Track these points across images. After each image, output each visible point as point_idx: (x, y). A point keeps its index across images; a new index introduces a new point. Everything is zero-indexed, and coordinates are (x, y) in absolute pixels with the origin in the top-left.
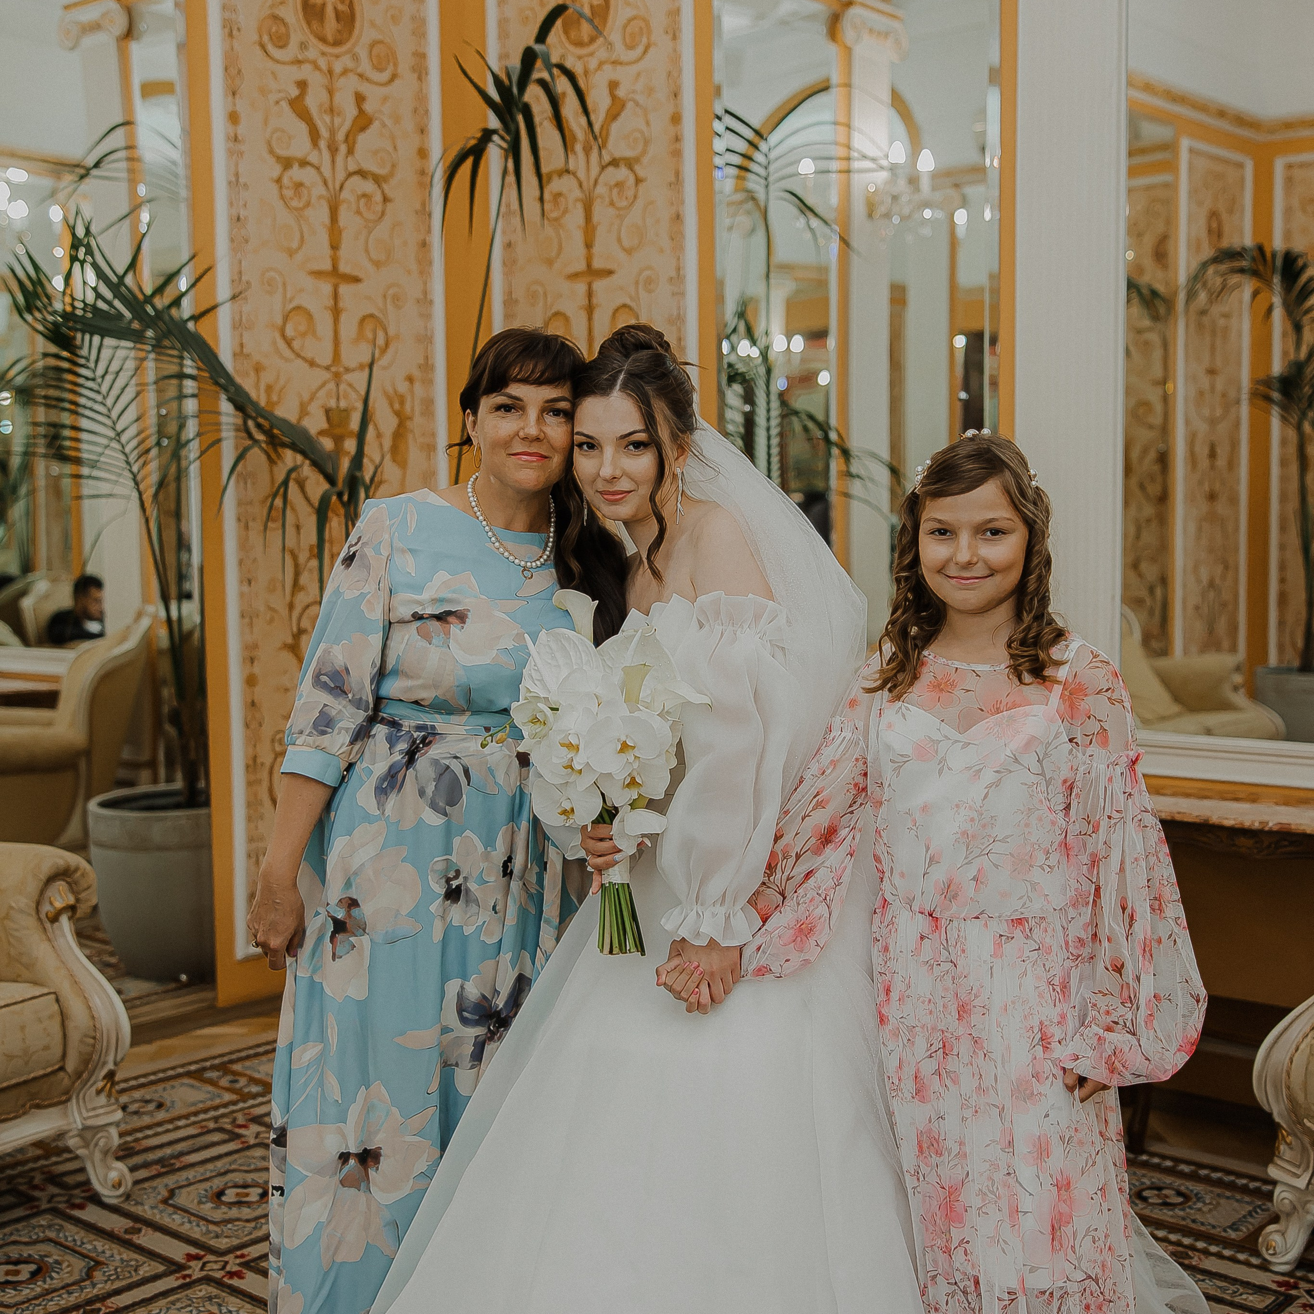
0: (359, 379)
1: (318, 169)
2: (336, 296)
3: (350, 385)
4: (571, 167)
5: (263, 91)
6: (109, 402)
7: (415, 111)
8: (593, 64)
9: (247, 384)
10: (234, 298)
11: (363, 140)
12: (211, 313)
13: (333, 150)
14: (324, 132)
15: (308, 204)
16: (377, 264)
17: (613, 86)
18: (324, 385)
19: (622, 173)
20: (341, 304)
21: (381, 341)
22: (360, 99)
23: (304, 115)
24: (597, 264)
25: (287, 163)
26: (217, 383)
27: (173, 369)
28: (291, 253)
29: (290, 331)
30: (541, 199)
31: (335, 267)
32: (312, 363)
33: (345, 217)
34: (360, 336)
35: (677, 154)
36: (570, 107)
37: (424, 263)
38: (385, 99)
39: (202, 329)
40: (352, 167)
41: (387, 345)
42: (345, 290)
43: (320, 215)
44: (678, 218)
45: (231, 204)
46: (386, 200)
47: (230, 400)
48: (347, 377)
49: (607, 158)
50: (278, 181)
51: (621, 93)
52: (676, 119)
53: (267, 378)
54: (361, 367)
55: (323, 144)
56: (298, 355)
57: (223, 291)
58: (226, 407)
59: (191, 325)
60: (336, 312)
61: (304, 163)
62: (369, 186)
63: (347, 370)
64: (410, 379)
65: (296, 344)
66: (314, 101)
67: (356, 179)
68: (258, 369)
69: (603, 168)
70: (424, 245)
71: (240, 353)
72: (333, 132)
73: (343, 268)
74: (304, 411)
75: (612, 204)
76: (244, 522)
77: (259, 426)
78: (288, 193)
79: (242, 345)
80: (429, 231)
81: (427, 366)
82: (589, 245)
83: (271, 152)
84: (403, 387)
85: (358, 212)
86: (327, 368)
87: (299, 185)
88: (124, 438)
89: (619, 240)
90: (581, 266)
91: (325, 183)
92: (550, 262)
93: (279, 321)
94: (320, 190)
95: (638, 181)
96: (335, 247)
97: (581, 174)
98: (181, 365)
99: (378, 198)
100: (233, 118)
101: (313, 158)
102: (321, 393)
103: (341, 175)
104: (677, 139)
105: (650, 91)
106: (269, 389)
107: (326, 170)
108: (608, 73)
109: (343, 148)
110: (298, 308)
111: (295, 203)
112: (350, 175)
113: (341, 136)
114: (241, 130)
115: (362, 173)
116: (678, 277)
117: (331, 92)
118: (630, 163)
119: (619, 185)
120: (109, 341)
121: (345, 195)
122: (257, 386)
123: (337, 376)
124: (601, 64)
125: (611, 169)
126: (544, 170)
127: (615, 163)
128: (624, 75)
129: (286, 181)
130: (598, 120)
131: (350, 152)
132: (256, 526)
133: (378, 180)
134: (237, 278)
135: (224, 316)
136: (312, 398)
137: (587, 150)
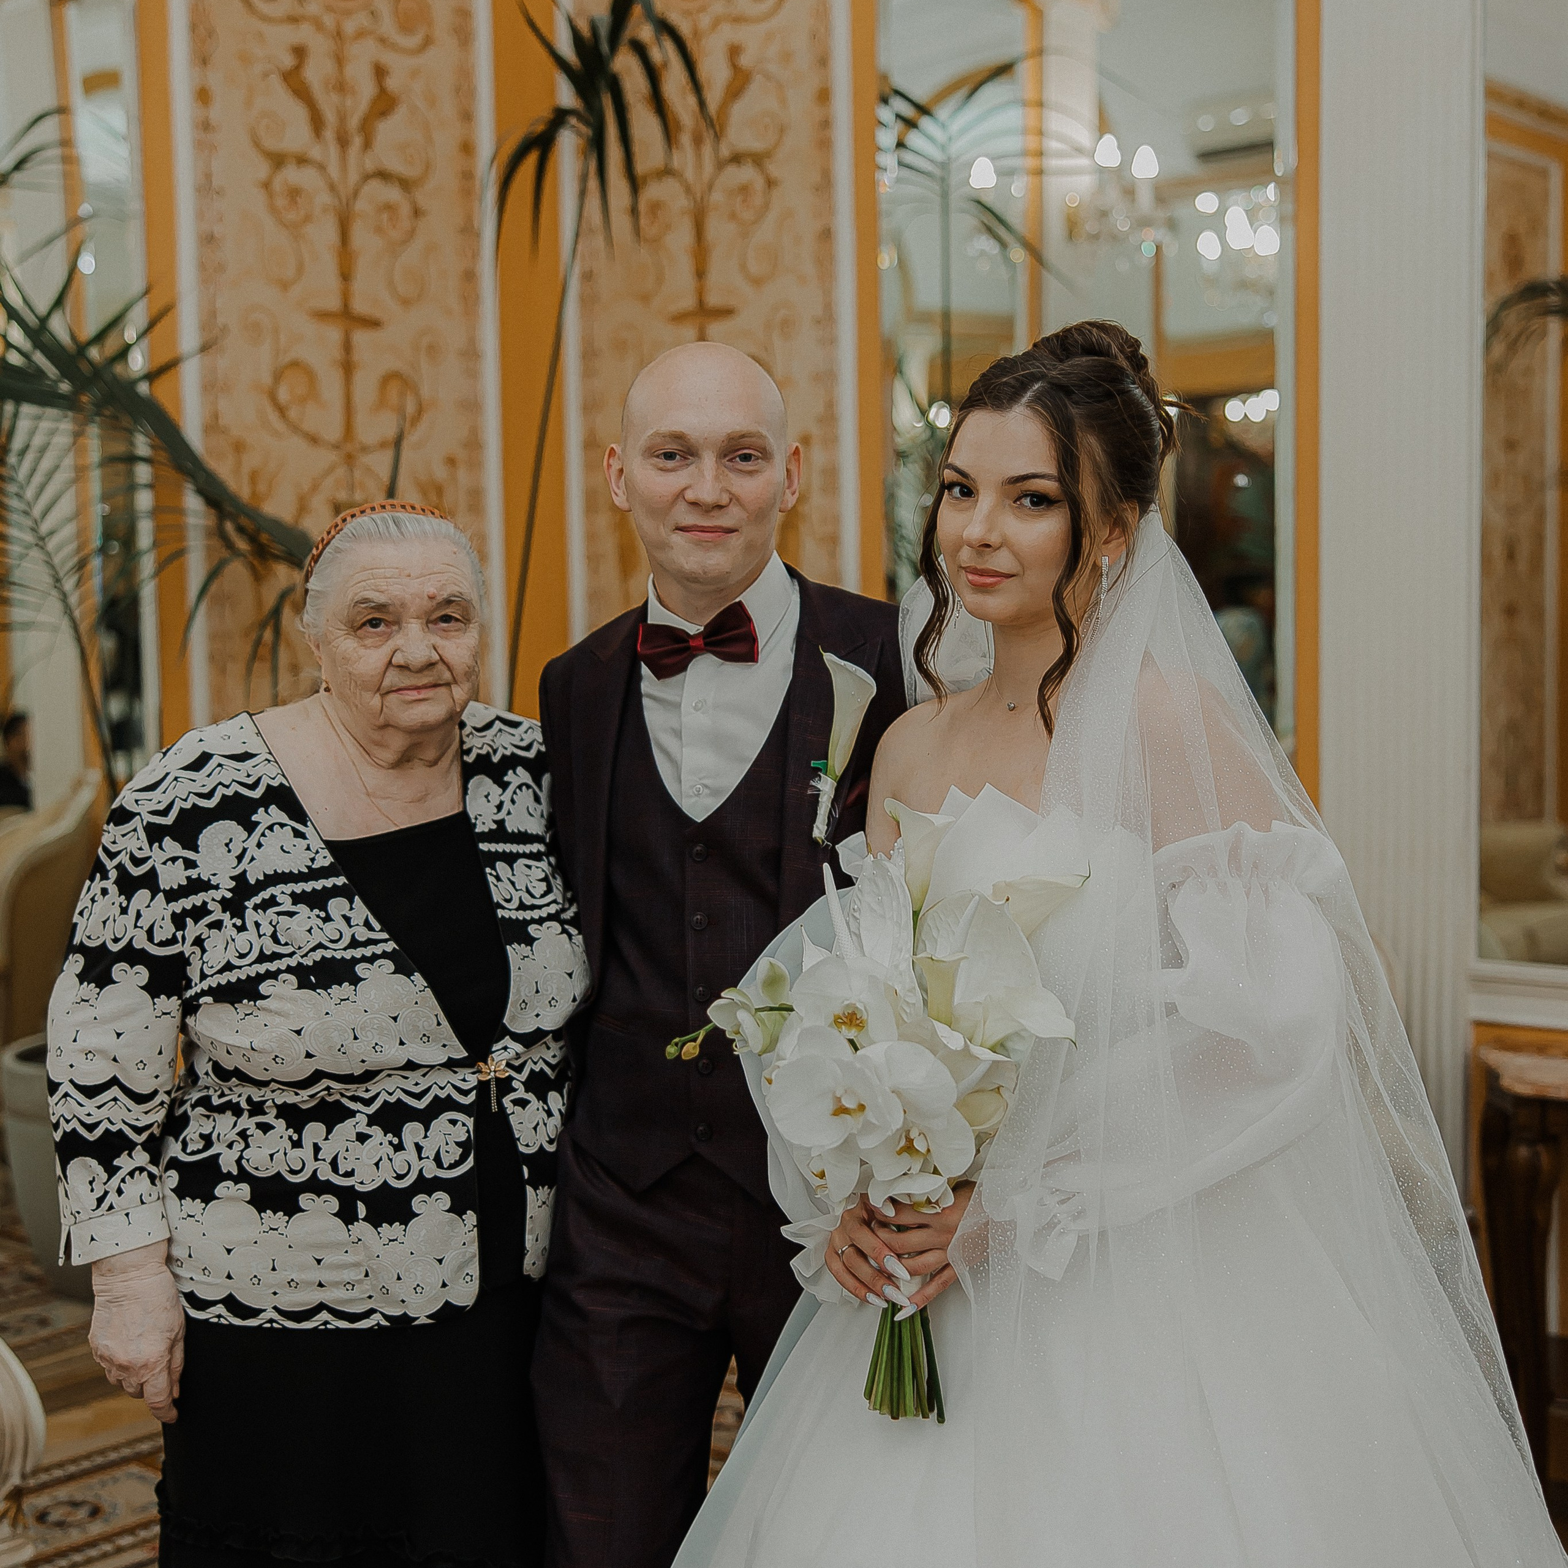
0: (380, 463)
1: (322, 167)
2: (347, 346)
3: (368, 470)
4: (676, 163)
5: (245, 59)
6: (29, 494)
7: (458, 90)
8: (705, 21)
9: (223, 469)
10: (205, 348)
11: (387, 130)
12: (173, 371)
13: (343, 142)
14: (330, 117)
15: (308, 219)
16: (406, 302)
17: (734, 52)
18: (331, 470)
19: (746, 173)
20: (356, 357)
21: (410, 408)
22: (380, 72)
23: (301, 92)
24: (714, 300)
25: (278, 160)
26: (180, 469)
27: (120, 448)
28: (285, 286)
29: (283, 395)
30: (634, 211)
31: (346, 305)
32: (313, 440)
33: (362, 237)
34: (382, 403)
35: (825, 144)
36: (674, 82)
37: (470, 301)
38: (415, 73)
39: (161, 392)
40: (370, 166)
41: (420, 411)
42: (361, 338)
43: (325, 233)
44: (827, 235)
45: (200, 215)
46: (417, 212)
47: (200, 492)
48: (366, 459)
49: (725, 152)
50: (267, 185)
51: (745, 61)
52: (824, 96)
53: (251, 461)
54: (383, 445)
55: (329, 134)
56: (295, 429)
57: (188, 338)
58: (193, 502)
59: (143, 388)
60: (348, 367)
61: (302, 160)
62: (393, 194)
63: (365, 449)
64: (451, 462)
65: (293, 413)
66: (316, 73)
67: (375, 185)
68: (239, 447)
69: (721, 165)
70: (470, 276)
71: (212, 426)
72: (342, 118)
73: (359, 306)
74: (303, 508)
75: (733, 216)
76: (218, 662)
77: (241, 530)
78: (281, 202)
79: (216, 416)
80: (476, 255)
81: (474, 444)
82: (700, 274)
83: (257, 144)
84: (440, 473)
85: (379, 230)
86: (336, 447)
87: (294, 193)
88: (51, 545)
89: (743, 267)
90: (688, 302)
91: (332, 188)
92: (645, 298)
93: (267, 379)
94: (324, 198)
95: (770, 183)
96: (346, 276)
97: (689, 174)
98: (132, 444)
99: (405, 210)
100: (203, 96)
101: (315, 153)
102: (329, 482)
103: (353, 177)
104: (826, 124)
105: (786, 57)
106: (254, 477)
107: (334, 171)
108: (727, 34)
109: (357, 141)
110: (295, 364)
111: (291, 216)
112: (367, 177)
113: (354, 122)
114: (215, 113)
115: (383, 175)
116: (827, 318)
117: (340, 60)
118: (758, 159)
119: (744, 190)
120: (27, 409)
121: (361, 205)
122: (237, 469)
123: (349, 459)
124: (716, 23)
125: (731, 170)
126: (640, 168)
127: (737, 159)
128: (750, 37)
129: (277, 184)
130: (714, 97)
131: (367, 145)
132: (236, 669)
133: (406, 184)
134: (209, 320)
135: (190, 375)
136: (315, 487)
137: (698, 141)
